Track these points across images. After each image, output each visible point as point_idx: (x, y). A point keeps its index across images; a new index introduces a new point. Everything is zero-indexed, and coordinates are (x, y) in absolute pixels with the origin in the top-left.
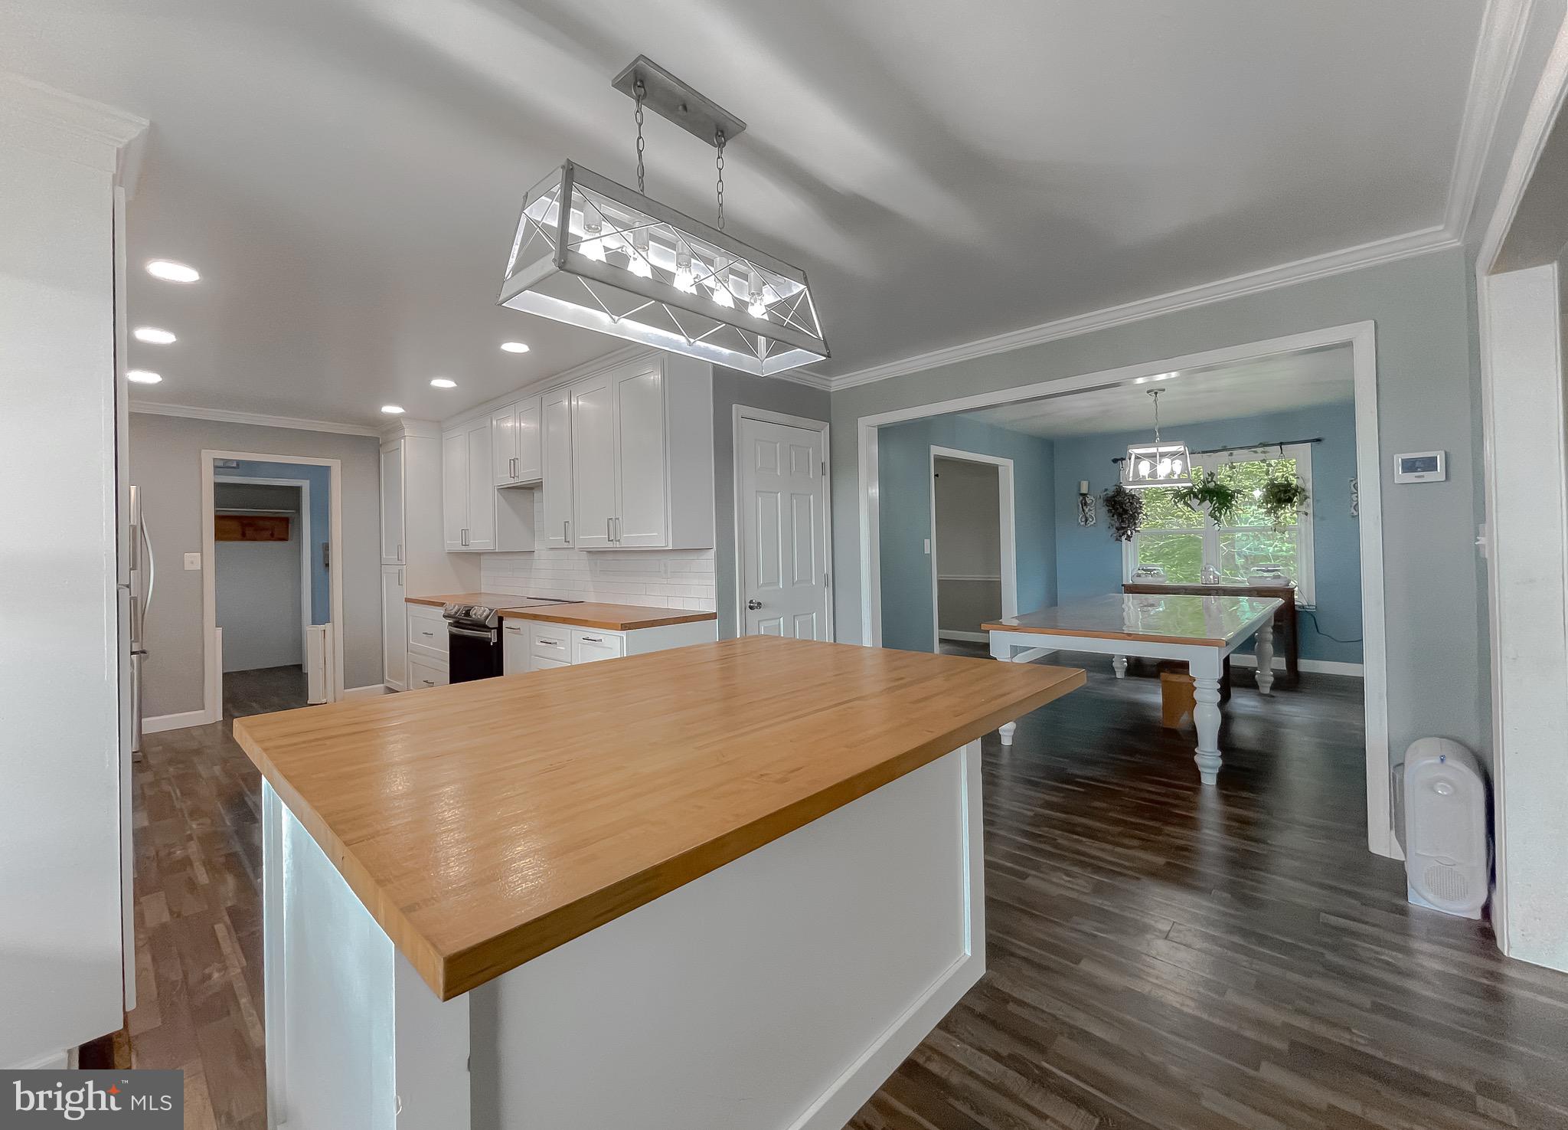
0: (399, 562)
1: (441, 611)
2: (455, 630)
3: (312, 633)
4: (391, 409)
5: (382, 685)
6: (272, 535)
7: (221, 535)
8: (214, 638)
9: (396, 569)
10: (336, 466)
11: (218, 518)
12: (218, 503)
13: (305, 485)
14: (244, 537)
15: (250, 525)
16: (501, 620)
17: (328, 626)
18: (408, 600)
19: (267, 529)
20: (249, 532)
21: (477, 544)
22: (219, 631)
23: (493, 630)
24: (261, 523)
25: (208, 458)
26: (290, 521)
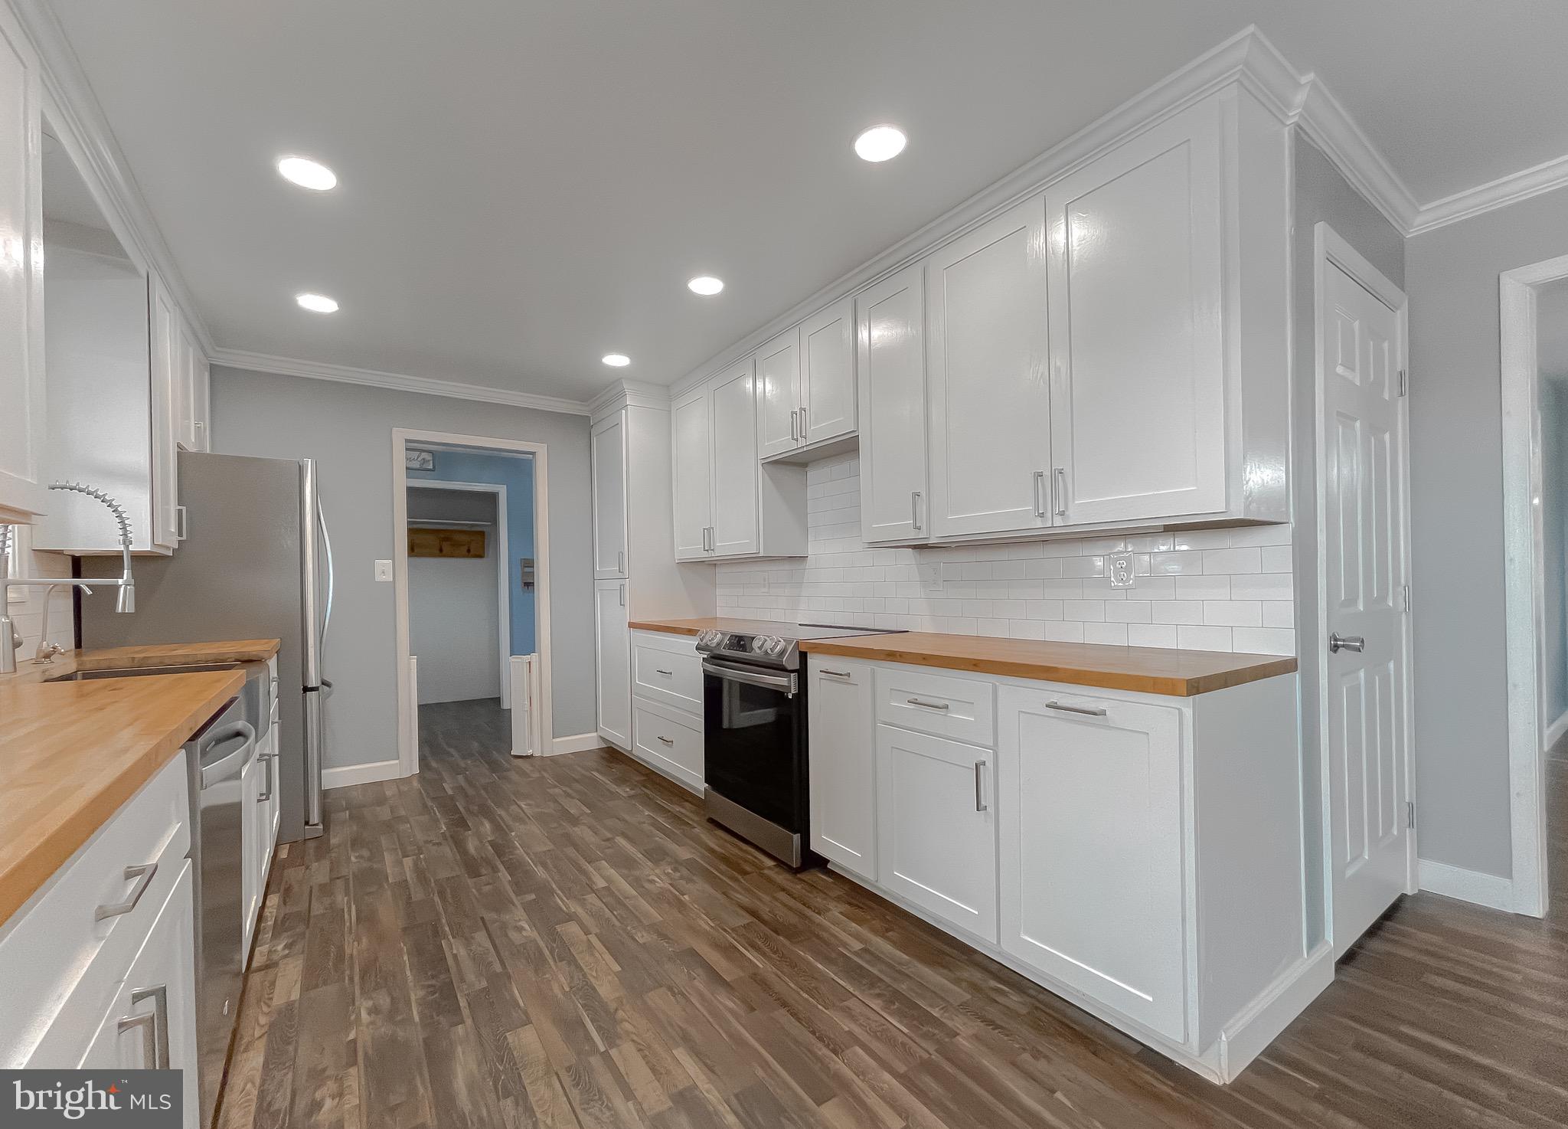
0: (620, 575)
1: (694, 642)
2: (711, 668)
3: (514, 667)
4: (616, 360)
5: (595, 734)
6: (469, 551)
7: (413, 549)
8: (409, 669)
9: (616, 584)
10: (542, 451)
11: (413, 532)
12: (411, 513)
13: (502, 491)
14: (441, 553)
15: (446, 539)
16: (803, 657)
17: (534, 656)
18: (632, 625)
19: (464, 545)
20: (446, 547)
21: (726, 546)
22: (414, 660)
23: (792, 675)
24: (457, 537)
25: (400, 436)
26: (486, 534)
